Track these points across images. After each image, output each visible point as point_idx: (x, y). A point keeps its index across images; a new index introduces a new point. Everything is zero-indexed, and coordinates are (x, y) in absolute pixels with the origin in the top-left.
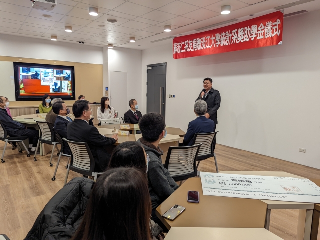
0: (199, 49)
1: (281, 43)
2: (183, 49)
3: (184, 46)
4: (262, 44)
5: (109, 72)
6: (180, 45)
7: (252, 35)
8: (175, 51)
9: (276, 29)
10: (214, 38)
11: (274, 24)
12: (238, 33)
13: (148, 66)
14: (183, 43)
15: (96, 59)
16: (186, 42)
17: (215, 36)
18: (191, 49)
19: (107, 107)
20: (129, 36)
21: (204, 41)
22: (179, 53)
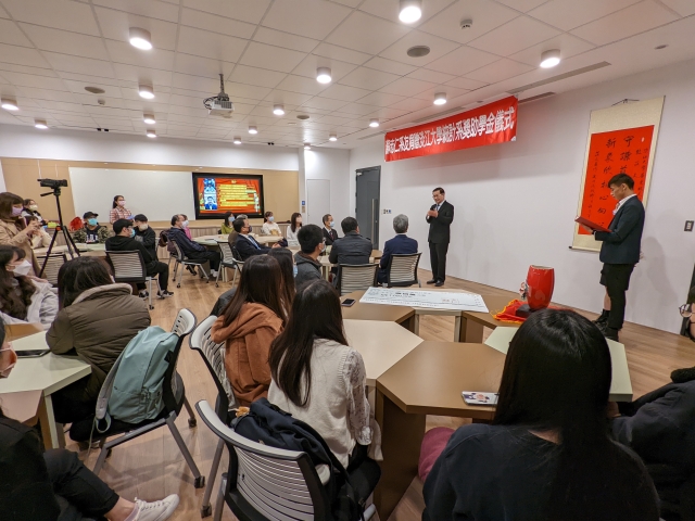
0: (417, 148)
1: (514, 139)
2: (397, 147)
3: (398, 143)
5: (306, 181)
6: (394, 143)
7: (480, 128)
8: (388, 150)
9: (509, 120)
10: (435, 133)
11: (506, 113)
12: (463, 125)
13: (357, 171)
14: (398, 140)
15: (290, 164)
16: (401, 138)
17: (435, 130)
18: (407, 148)
19: (299, 225)
20: (328, 133)
21: (422, 136)
22: (392, 152)
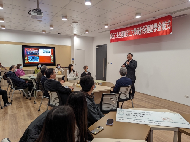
0: (125, 37)
1: (171, 33)
2: (116, 36)
3: (116, 35)
4: (160, 34)
5: (74, 50)
6: (114, 35)
7: (155, 29)
8: (111, 38)
9: (168, 25)
10: (133, 31)
11: (167, 22)
12: (146, 28)
13: (97, 46)
14: (116, 33)
16: (117, 33)
17: (133, 29)
18: (120, 37)
19: (72, 70)
20: (85, 30)
21: (127, 32)
22: (113, 39)
